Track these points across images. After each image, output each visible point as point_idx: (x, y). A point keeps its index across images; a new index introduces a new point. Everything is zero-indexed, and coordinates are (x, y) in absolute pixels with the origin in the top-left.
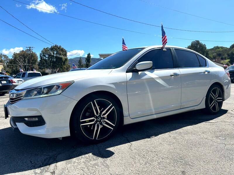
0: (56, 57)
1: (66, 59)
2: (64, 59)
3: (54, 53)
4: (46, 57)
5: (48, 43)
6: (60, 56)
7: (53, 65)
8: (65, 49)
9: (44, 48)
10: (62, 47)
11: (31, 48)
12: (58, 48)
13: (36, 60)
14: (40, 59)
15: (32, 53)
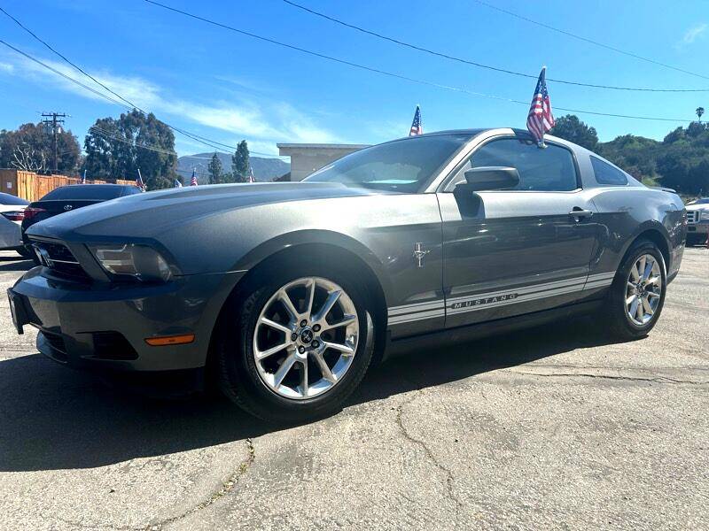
0: (140, 151)
1: (172, 158)
2: (163, 158)
3: (130, 137)
6: (152, 148)
9: (99, 120)
10: (157, 119)
11: (57, 119)
12: (144, 122)
13: (76, 156)
14: (87, 154)
15: (60, 135)
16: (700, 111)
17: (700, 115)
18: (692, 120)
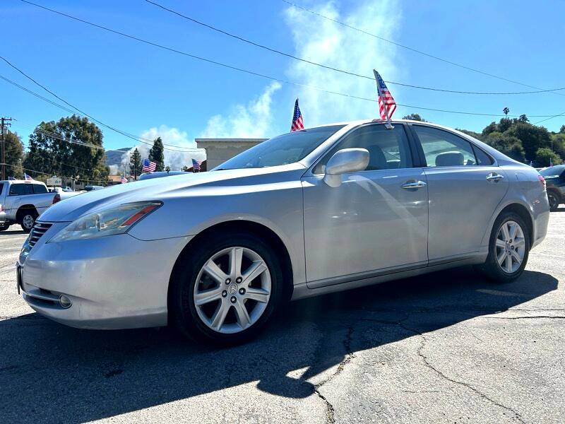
0: (74, 146)
1: (100, 153)
2: (94, 152)
3: (68, 136)
4: (47, 146)
5: (64, 108)
6: (84, 145)
7: (64, 167)
8: (97, 128)
9: (43, 123)
10: (90, 122)
11: (5, 122)
12: (80, 124)
13: (19, 153)
14: (29, 151)
15: (7, 135)
16: (506, 111)
17: (506, 113)
18: (502, 117)
